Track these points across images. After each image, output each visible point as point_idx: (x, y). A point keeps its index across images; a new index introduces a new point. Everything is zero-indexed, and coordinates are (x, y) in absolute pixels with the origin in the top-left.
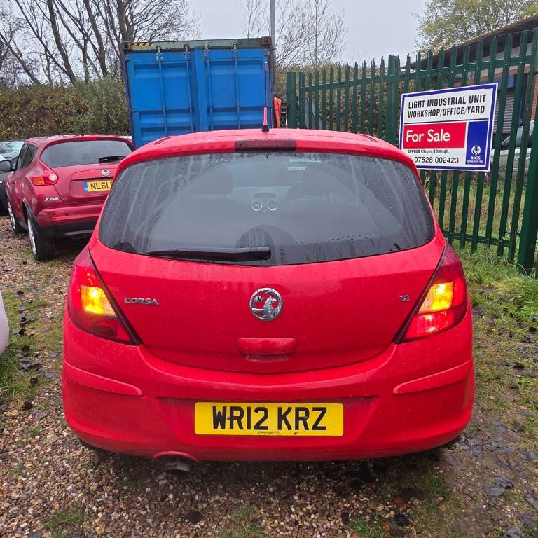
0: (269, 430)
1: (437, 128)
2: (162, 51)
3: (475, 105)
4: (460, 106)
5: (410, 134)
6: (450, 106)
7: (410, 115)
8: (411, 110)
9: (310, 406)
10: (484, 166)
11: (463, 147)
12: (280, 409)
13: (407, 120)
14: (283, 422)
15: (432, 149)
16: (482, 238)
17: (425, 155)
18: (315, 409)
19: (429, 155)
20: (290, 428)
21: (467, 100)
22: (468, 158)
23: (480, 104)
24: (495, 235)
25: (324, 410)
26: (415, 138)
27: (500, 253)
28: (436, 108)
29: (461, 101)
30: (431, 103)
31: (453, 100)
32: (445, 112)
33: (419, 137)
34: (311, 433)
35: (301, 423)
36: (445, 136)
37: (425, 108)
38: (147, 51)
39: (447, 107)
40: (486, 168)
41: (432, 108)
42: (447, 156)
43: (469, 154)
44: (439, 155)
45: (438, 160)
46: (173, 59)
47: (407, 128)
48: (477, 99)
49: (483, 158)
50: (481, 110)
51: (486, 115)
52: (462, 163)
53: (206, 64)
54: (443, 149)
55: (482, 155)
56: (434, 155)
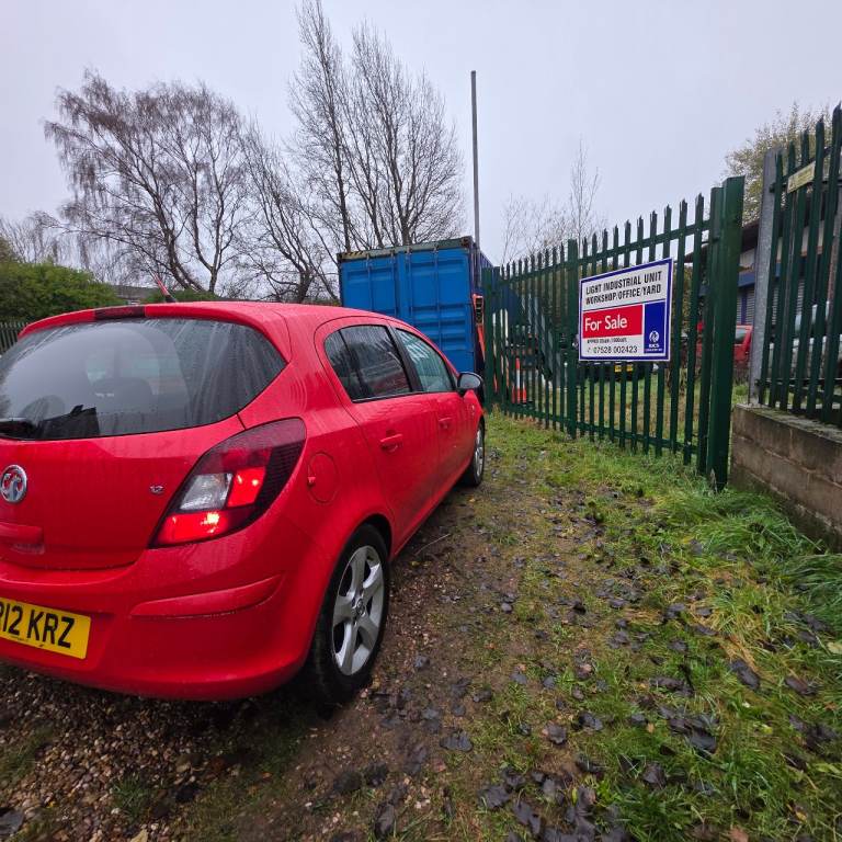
0: (20, 636)
1: (614, 313)
2: (371, 257)
3: (650, 284)
4: (636, 287)
5: (589, 322)
6: (626, 288)
7: (588, 301)
8: (590, 296)
9: (60, 614)
10: (663, 355)
11: (640, 333)
12: (33, 612)
13: (585, 307)
14: (33, 630)
15: (610, 338)
16: (666, 442)
17: (604, 345)
18: (64, 619)
19: (607, 345)
20: (38, 638)
21: (642, 280)
22: (646, 346)
23: (655, 283)
24: (681, 438)
25: (71, 622)
26: (594, 326)
27: (687, 460)
28: (612, 291)
29: (636, 281)
30: (607, 287)
31: (628, 281)
32: (622, 295)
33: (597, 325)
34: (57, 648)
35: (49, 633)
36: (621, 323)
37: (603, 292)
38: (359, 259)
39: (622, 289)
40: (666, 357)
41: (608, 292)
42: (625, 344)
43: (647, 342)
44: (617, 344)
45: (617, 349)
46: (379, 265)
47: (586, 315)
48: (652, 277)
49: (662, 346)
50: (657, 289)
51: (662, 296)
52: (640, 353)
53: (407, 267)
54: (621, 337)
55: (661, 342)
56: (613, 345)
